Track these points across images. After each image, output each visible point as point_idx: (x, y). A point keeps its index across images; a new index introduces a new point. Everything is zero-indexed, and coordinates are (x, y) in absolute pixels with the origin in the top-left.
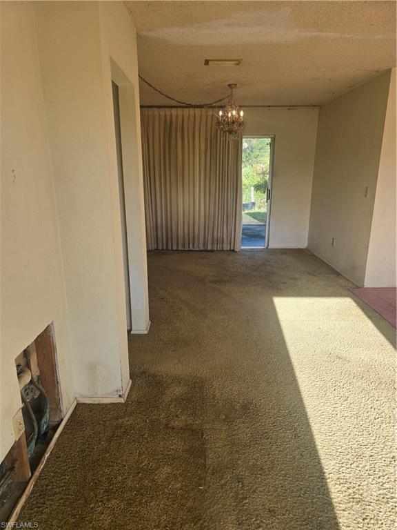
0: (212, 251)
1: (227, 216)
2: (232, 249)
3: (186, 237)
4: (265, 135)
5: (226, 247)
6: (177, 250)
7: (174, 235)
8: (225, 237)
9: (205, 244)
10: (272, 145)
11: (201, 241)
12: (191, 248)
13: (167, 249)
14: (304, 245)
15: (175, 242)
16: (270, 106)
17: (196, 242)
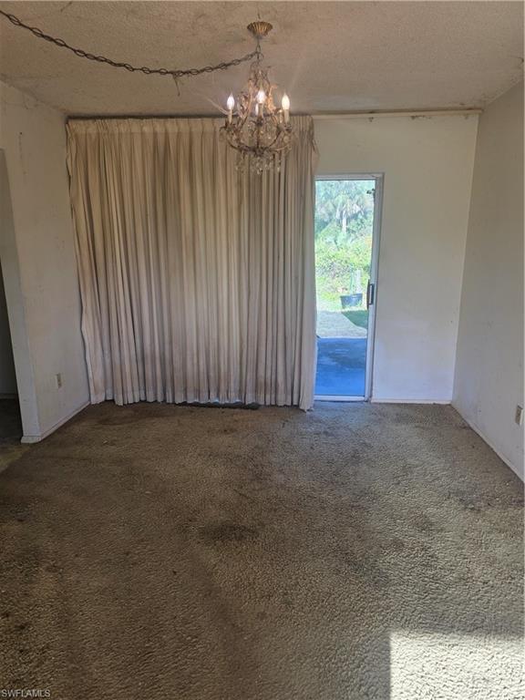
0: (254, 407)
1: (285, 338)
2: (295, 403)
3: (203, 377)
4: (362, 174)
5: (283, 399)
6: (185, 404)
7: (178, 375)
8: (281, 379)
9: (241, 392)
10: (378, 194)
11: (234, 386)
12: (214, 400)
13: (165, 401)
14: (445, 397)
15: (179, 388)
16: (372, 112)
17: (223, 387)
